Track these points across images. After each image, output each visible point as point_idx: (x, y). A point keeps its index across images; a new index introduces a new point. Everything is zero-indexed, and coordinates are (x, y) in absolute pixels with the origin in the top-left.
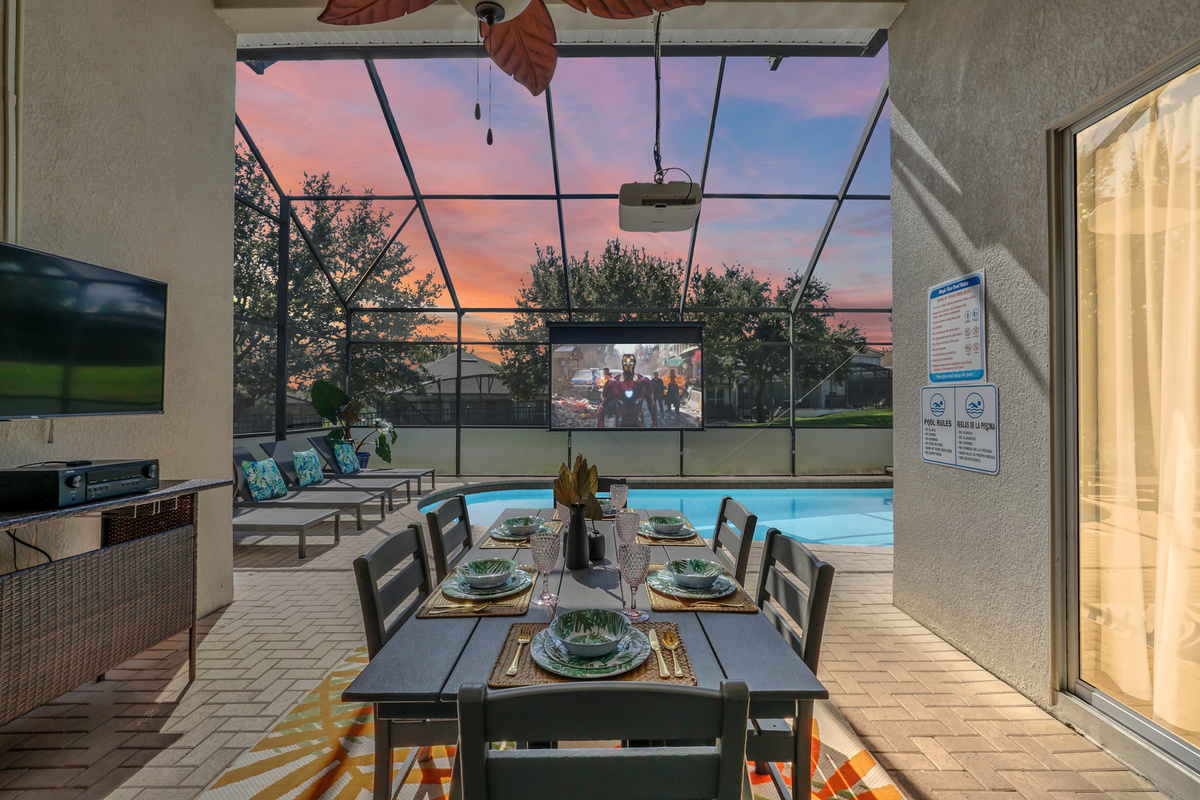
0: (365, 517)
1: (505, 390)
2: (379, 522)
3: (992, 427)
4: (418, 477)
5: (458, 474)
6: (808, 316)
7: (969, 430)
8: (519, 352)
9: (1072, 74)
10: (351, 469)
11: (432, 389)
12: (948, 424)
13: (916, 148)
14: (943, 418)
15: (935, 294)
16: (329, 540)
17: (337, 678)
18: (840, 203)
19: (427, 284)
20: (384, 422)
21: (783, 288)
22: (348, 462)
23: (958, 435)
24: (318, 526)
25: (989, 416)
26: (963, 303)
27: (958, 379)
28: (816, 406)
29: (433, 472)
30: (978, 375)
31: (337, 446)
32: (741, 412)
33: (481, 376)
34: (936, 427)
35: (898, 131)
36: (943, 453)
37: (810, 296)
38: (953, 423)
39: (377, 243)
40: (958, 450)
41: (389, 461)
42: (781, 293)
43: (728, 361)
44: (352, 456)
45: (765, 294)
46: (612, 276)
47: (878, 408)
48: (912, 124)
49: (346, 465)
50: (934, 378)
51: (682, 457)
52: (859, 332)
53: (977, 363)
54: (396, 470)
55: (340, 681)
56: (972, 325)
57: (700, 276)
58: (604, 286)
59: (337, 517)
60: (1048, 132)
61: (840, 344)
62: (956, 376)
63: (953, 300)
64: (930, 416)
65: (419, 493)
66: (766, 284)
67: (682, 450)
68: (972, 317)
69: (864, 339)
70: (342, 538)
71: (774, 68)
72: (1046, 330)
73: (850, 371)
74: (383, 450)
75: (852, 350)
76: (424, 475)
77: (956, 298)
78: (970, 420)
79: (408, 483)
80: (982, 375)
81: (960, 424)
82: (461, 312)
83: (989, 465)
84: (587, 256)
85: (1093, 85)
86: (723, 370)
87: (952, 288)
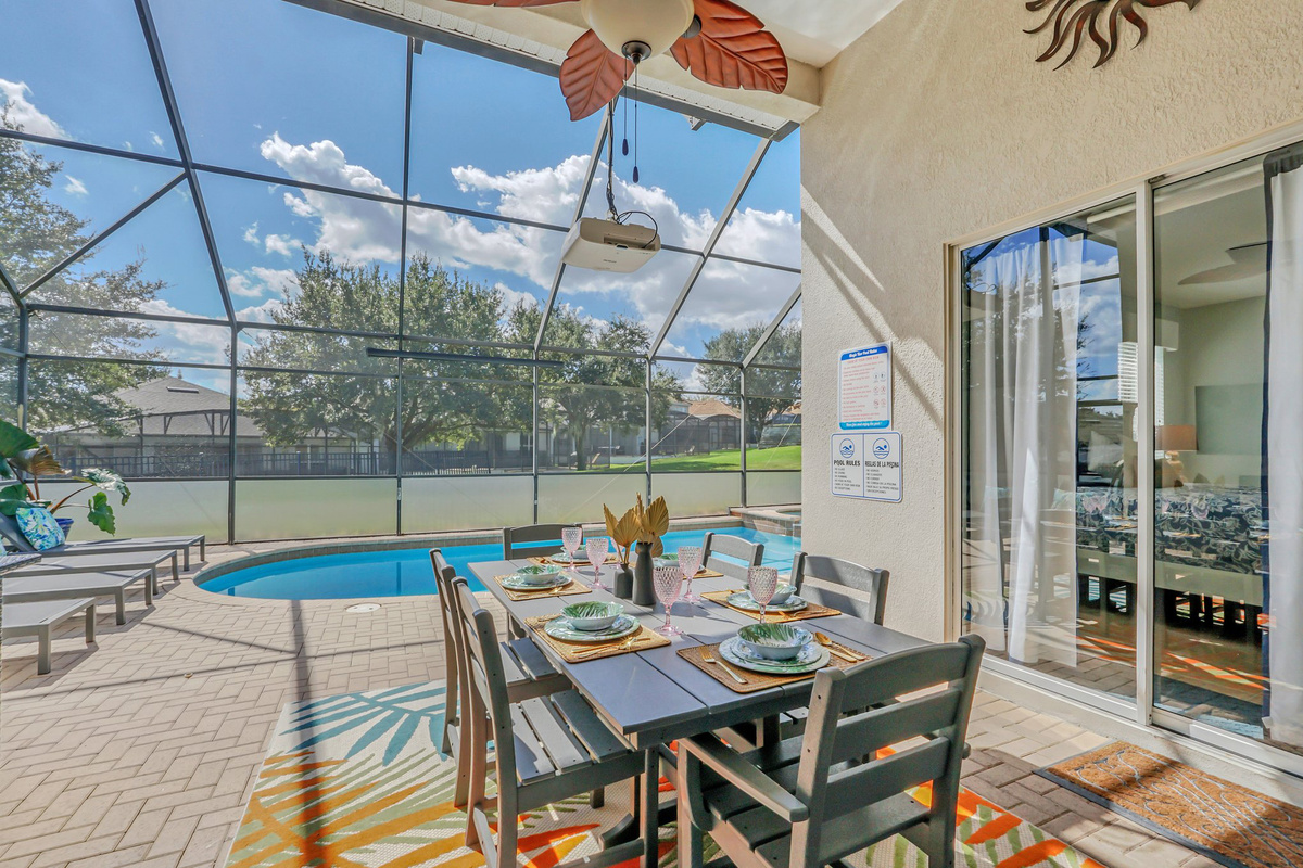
0: (128, 607)
1: (257, 431)
2: (144, 613)
3: (896, 465)
4: (185, 548)
5: (231, 541)
6: (631, 363)
7: (876, 468)
8: (278, 383)
9: (962, 206)
10: (52, 542)
11: (131, 430)
12: (857, 463)
13: (828, 233)
14: (853, 459)
15: (845, 357)
16: (79, 643)
17: (267, 798)
18: (705, 259)
19: (127, 279)
20: (104, 474)
21: (606, 331)
22: (46, 533)
23: (866, 472)
24: (66, 625)
25: (894, 457)
26: (873, 366)
27: (867, 427)
28: (632, 454)
29: (202, 540)
30: (885, 424)
31: (21, 512)
32: (556, 459)
33: (213, 412)
34: (845, 466)
35: (809, 214)
36: (851, 488)
37: (632, 342)
38: (861, 463)
39: (23, 208)
40: (866, 484)
41: (111, 530)
42: (604, 337)
43: (548, 404)
44: (51, 523)
45: (586, 336)
46: (420, 299)
47: (688, 454)
48: (824, 211)
49: (43, 538)
50: (843, 426)
51: (536, 506)
52: (677, 382)
53: (884, 416)
54: (133, 541)
55: (274, 800)
56: (881, 384)
57: (524, 311)
58: (410, 311)
59: (90, 609)
60: (944, 245)
61: (659, 392)
62: (865, 425)
63: (861, 363)
64: (841, 458)
65: (186, 569)
66: (587, 326)
67: (536, 499)
68: (879, 378)
69: (681, 388)
70: (98, 638)
71: (696, 128)
72: (941, 392)
73: (669, 419)
74: (100, 514)
75: (671, 399)
76: (192, 544)
77: (866, 362)
78: (877, 460)
79: (174, 557)
80: (888, 425)
81: (867, 464)
82: (236, 327)
83: (895, 495)
84: (377, 271)
85: (979, 219)
86: (545, 413)
87: (863, 353)
